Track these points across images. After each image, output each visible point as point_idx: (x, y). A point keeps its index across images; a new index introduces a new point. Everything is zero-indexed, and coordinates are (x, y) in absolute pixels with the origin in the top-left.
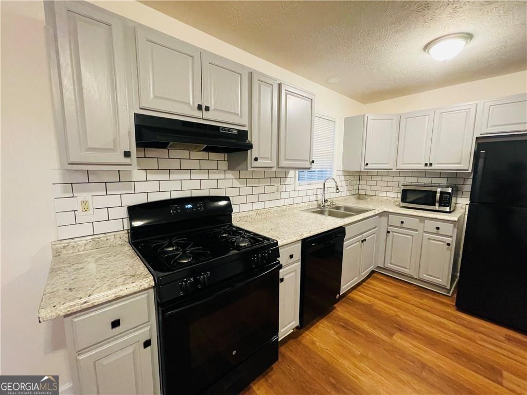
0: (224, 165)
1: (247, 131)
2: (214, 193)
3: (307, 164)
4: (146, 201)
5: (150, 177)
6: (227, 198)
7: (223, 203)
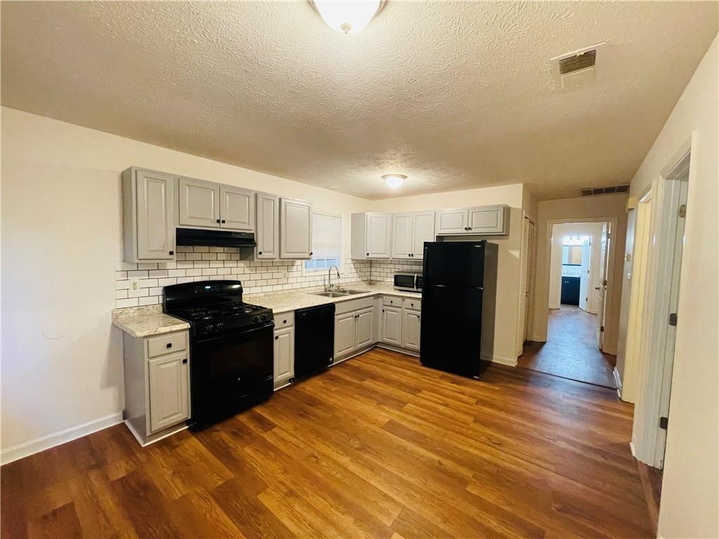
0: (237, 256)
1: (253, 234)
2: (227, 278)
3: (307, 256)
4: (175, 283)
5: (179, 266)
6: (238, 283)
7: (236, 287)
